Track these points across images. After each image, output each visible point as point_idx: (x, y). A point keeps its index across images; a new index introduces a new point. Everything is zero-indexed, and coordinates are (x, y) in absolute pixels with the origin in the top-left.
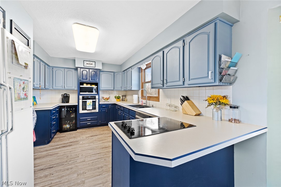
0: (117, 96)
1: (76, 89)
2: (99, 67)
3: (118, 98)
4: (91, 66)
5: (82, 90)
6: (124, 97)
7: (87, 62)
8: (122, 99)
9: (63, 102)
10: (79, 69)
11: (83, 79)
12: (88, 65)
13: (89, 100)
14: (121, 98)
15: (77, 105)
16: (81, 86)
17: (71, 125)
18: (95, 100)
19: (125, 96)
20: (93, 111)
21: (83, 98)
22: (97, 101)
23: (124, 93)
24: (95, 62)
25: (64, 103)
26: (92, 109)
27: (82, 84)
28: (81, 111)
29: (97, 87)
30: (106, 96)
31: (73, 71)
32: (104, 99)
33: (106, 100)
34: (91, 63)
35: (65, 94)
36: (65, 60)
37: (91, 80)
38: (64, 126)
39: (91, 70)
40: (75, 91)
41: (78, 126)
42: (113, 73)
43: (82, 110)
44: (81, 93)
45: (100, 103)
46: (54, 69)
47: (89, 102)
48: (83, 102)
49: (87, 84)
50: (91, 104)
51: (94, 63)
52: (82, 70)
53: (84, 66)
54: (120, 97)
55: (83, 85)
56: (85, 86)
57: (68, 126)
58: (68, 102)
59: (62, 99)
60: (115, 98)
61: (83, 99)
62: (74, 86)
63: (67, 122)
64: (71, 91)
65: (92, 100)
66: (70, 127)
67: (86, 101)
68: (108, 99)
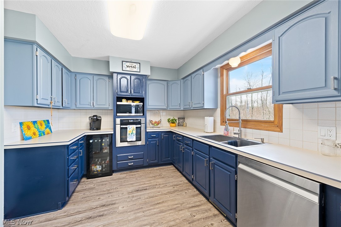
0: (172, 118)
1: (111, 107)
2: (145, 71)
3: (172, 122)
4: (134, 70)
5: (120, 109)
6: (181, 120)
7: (128, 64)
8: (179, 123)
9: (92, 129)
10: (115, 75)
11: (121, 92)
12: (128, 69)
13: (131, 126)
14: (177, 121)
15: (112, 134)
16: (118, 103)
17: (104, 165)
18: (140, 126)
19: (184, 118)
20: (139, 143)
22: (143, 126)
23: (181, 114)
24: (140, 63)
25: (93, 130)
26: (135, 140)
27: (119, 99)
28: (119, 144)
29: (142, 104)
30: (155, 119)
31: (107, 79)
32: (152, 124)
33: (155, 124)
34: (134, 64)
35: (94, 116)
36: (95, 62)
37: (134, 93)
38: (93, 167)
39: (133, 77)
40: (109, 111)
41: (115, 168)
42: (166, 82)
43: (121, 142)
44: (118, 114)
45: (147, 131)
46: (78, 77)
47: (131, 129)
48: (121, 128)
49: (128, 99)
50: (135, 132)
51: (138, 66)
52: (120, 76)
53: (123, 70)
54: (176, 120)
55: (121, 101)
56: (124, 102)
57: (98, 168)
58: (99, 128)
59: (90, 124)
60: (169, 121)
61: (121, 124)
62: (108, 102)
63: (98, 160)
64: (104, 111)
65: (135, 126)
66: (102, 168)
67: (127, 127)
68: (158, 123)
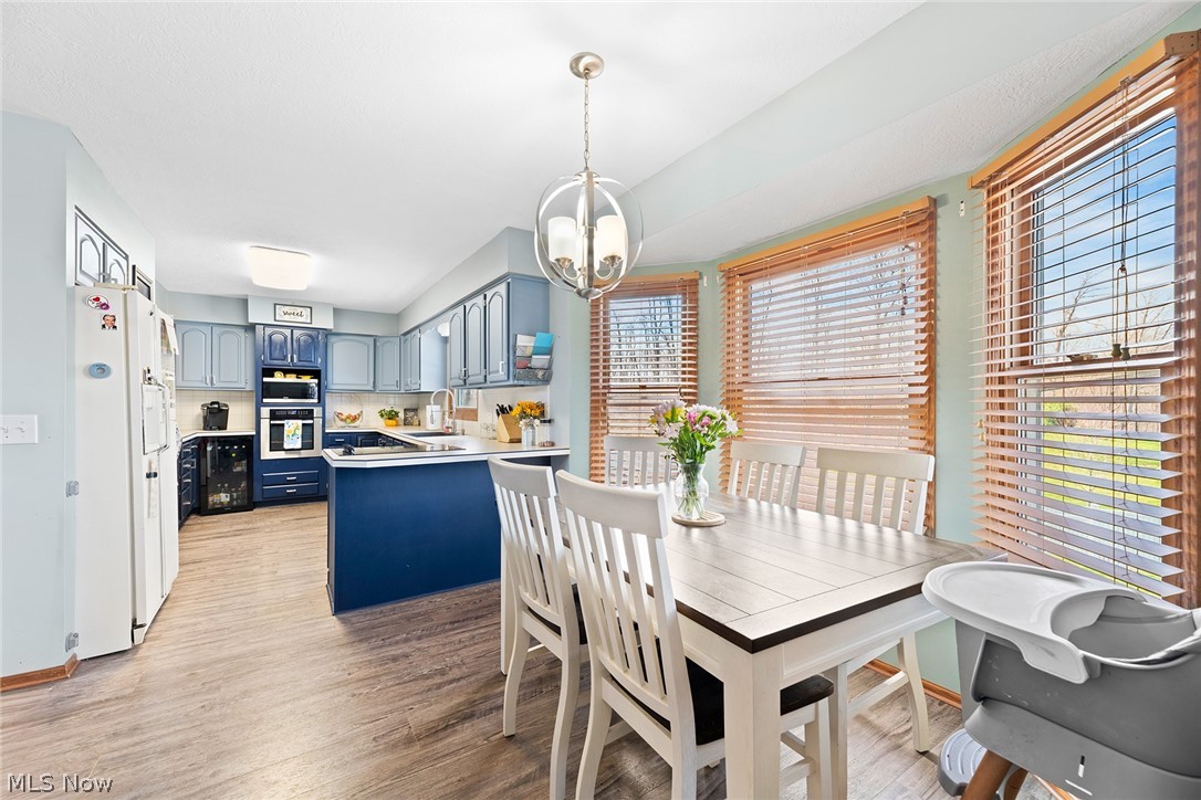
0: (388, 409)
1: (250, 387)
2: (324, 321)
3: (392, 416)
4: (300, 319)
5: (268, 391)
6: (411, 414)
7: (287, 309)
8: (405, 419)
9: (207, 427)
10: (259, 329)
11: (271, 359)
12: (287, 318)
13: (291, 422)
14: (401, 415)
15: (252, 436)
16: (266, 380)
17: (235, 494)
18: (310, 422)
19: (415, 410)
20: (305, 454)
21: (274, 415)
22: (318, 423)
23: (410, 402)
24: (311, 308)
25: (211, 429)
26: (300, 447)
27: (269, 372)
28: (266, 454)
29: (316, 381)
30: (349, 409)
31: (241, 333)
32: (342, 420)
33: (348, 421)
34: (299, 310)
35: (213, 403)
36: (217, 300)
37: (300, 361)
38: (210, 499)
39: (297, 333)
40: (244, 394)
41: (257, 497)
42: (372, 339)
43: (271, 451)
44: (265, 400)
45: (327, 431)
46: (180, 329)
47: (293, 428)
48: (271, 426)
49: (286, 372)
50: (299, 432)
51: (306, 312)
52: (269, 331)
53: (275, 320)
54: (397, 414)
55: (273, 376)
56: (279, 378)
57: (224, 498)
58: (223, 427)
59: (205, 418)
60: (382, 416)
61: (271, 419)
62: (244, 377)
63: (223, 486)
64: (232, 394)
65: (300, 422)
66: (232, 499)
67: (283, 425)
68: (355, 419)
